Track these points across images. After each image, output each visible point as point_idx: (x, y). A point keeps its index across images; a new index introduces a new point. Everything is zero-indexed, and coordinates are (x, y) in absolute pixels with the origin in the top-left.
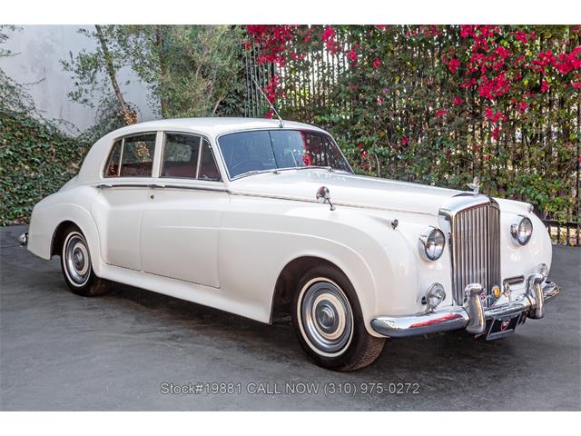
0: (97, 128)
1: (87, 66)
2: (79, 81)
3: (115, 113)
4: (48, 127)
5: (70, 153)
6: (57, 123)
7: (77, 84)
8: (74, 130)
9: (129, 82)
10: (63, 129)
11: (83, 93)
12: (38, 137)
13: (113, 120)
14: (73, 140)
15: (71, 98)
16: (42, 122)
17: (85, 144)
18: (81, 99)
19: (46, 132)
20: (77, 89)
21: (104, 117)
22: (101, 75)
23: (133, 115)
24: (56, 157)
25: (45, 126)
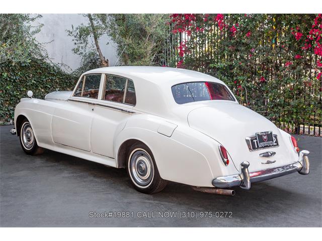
0: (82, 68)
1: (83, 33)
2: (76, 42)
3: (92, 60)
4: (55, 68)
5: (67, 83)
6: (60, 65)
7: (75, 44)
8: (69, 69)
9: (108, 43)
10: (63, 69)
11: (80, 49)
12: (49, 73)
13: (90, 64)
14: (68, 75)
15: (73, 52)
16: (52, 65)
17: (75, 77)
18: (79, 52)
19: (54, 71)
20: (76, 47)
21: (86, 62)
22: (90, 39)
23: (107, 62)
24: (59, 85)
25: (53, 67)
